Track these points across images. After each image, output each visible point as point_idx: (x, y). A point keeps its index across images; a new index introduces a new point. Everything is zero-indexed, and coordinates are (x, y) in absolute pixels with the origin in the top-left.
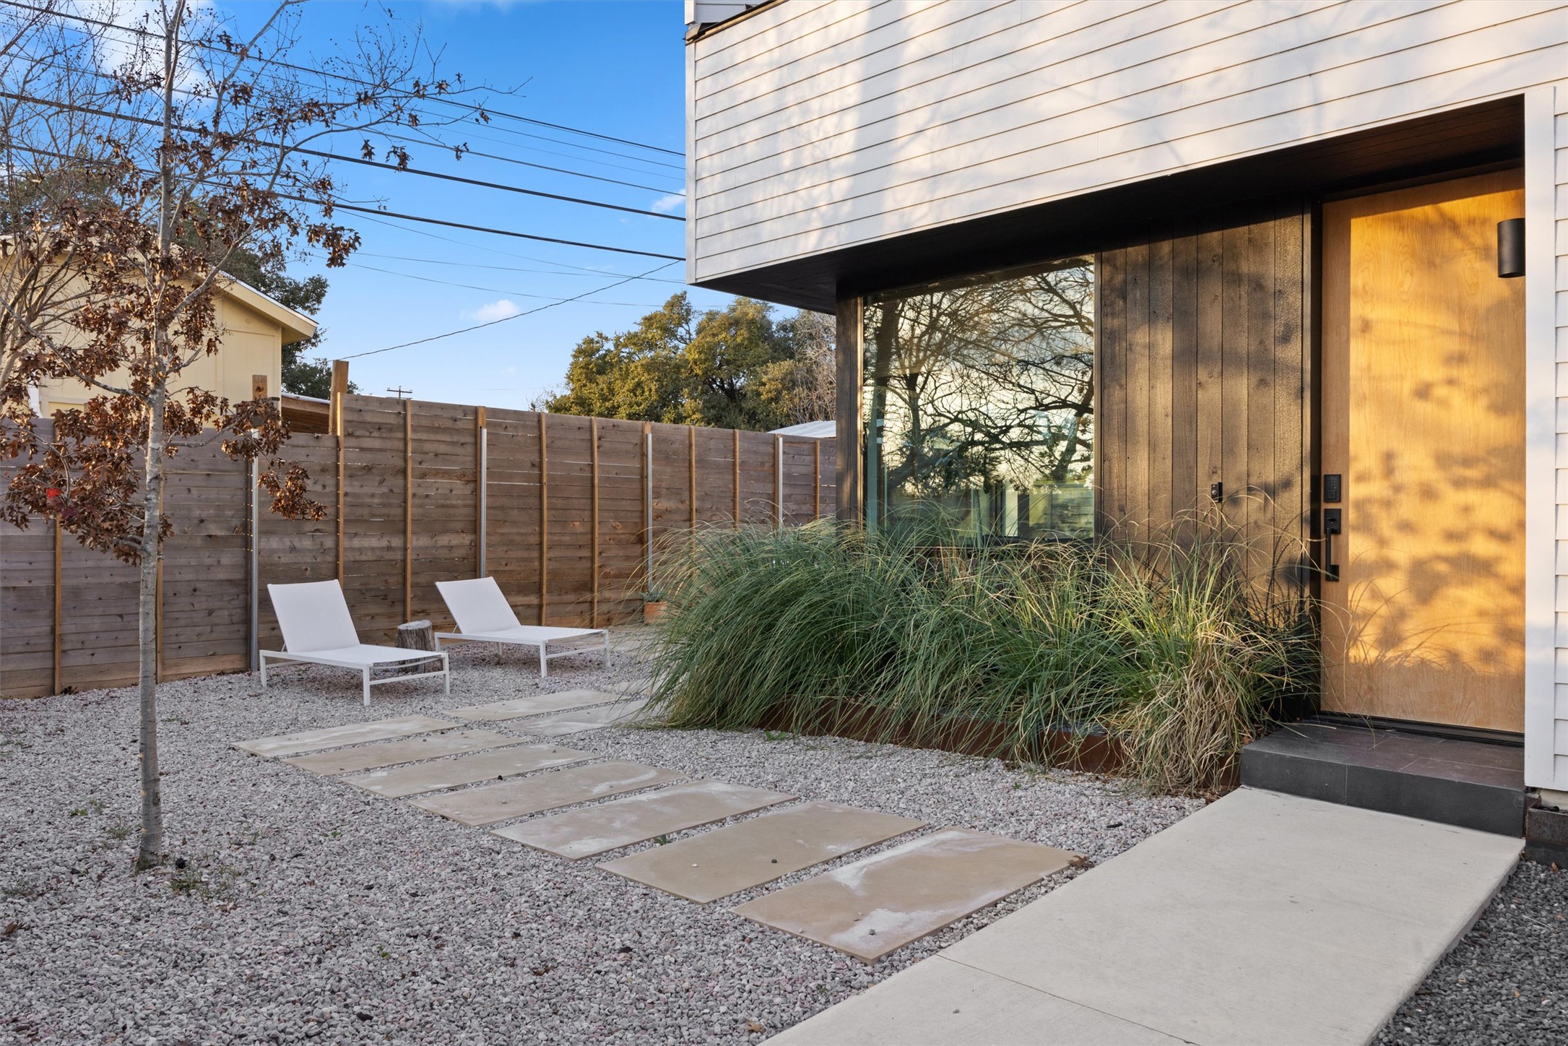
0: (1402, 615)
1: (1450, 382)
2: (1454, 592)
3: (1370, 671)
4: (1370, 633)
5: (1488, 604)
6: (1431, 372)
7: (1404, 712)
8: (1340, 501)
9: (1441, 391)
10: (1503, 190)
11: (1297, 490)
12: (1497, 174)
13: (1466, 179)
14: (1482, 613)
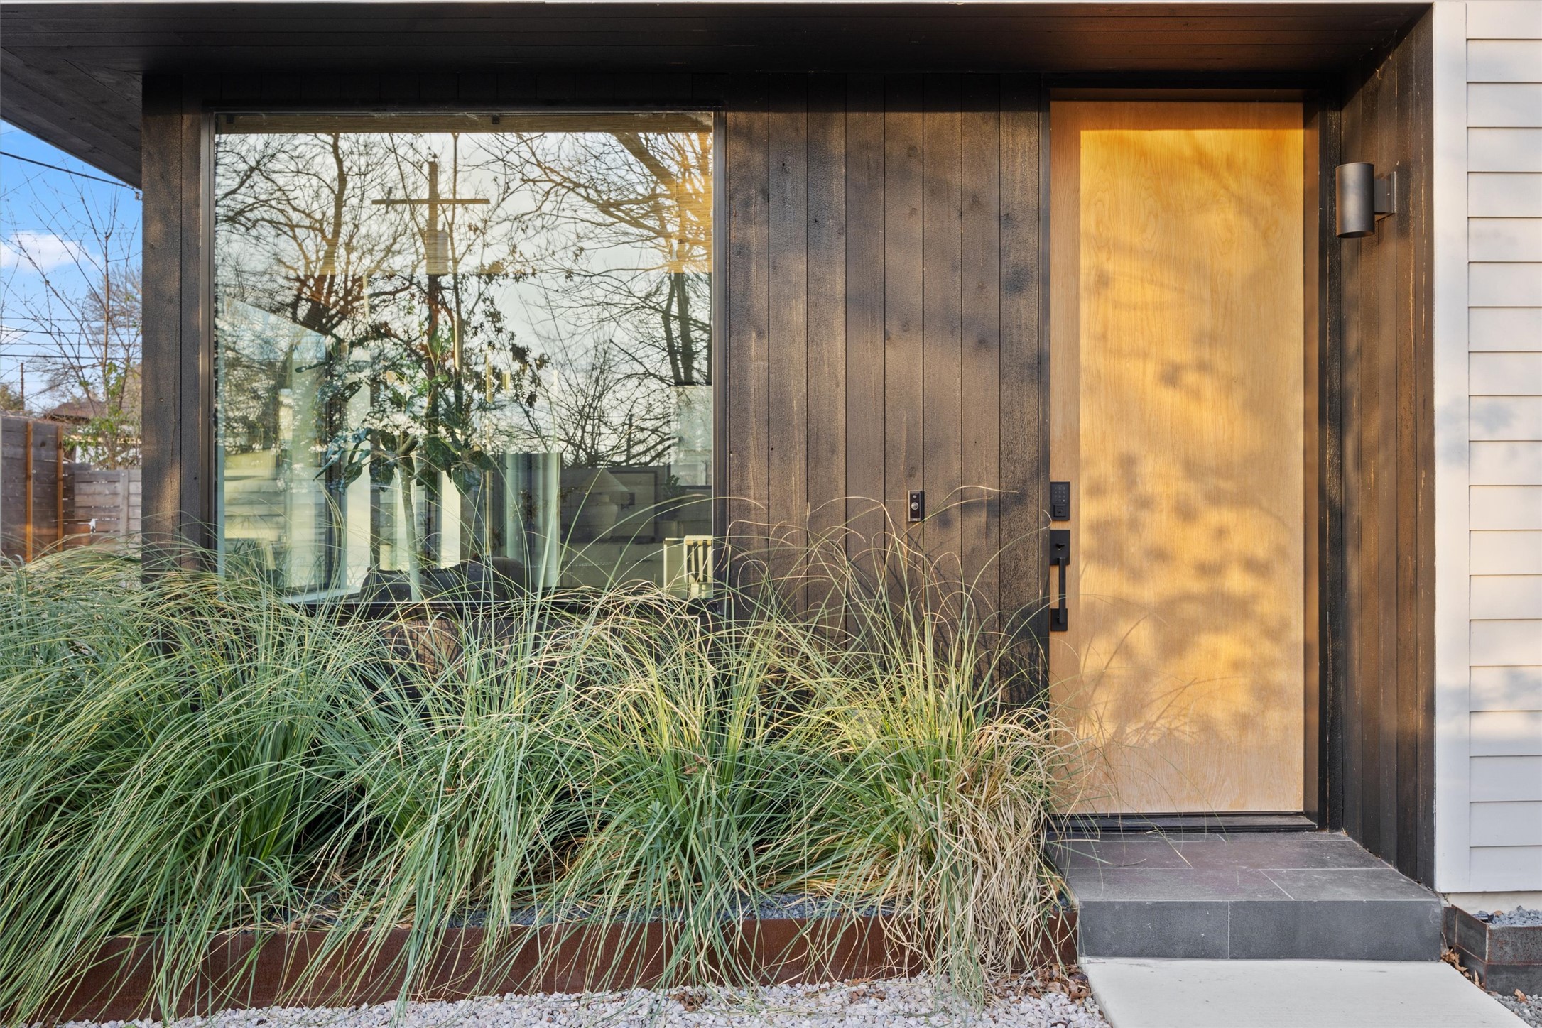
0: (1144, 675)
1: (1202, 367)
2: (1207, 640)
3: (1105, 754)
4: (1104, 702)
5: (1244, 652)
6: (1181, 354)
7: (1148, 802)
8: (1068, 519)
9: (1191, 378)
10: (1260, 127)
11: (1032, 508)
12: (1252, 105)
13: (1217, 104)
14: (1237, 665)
